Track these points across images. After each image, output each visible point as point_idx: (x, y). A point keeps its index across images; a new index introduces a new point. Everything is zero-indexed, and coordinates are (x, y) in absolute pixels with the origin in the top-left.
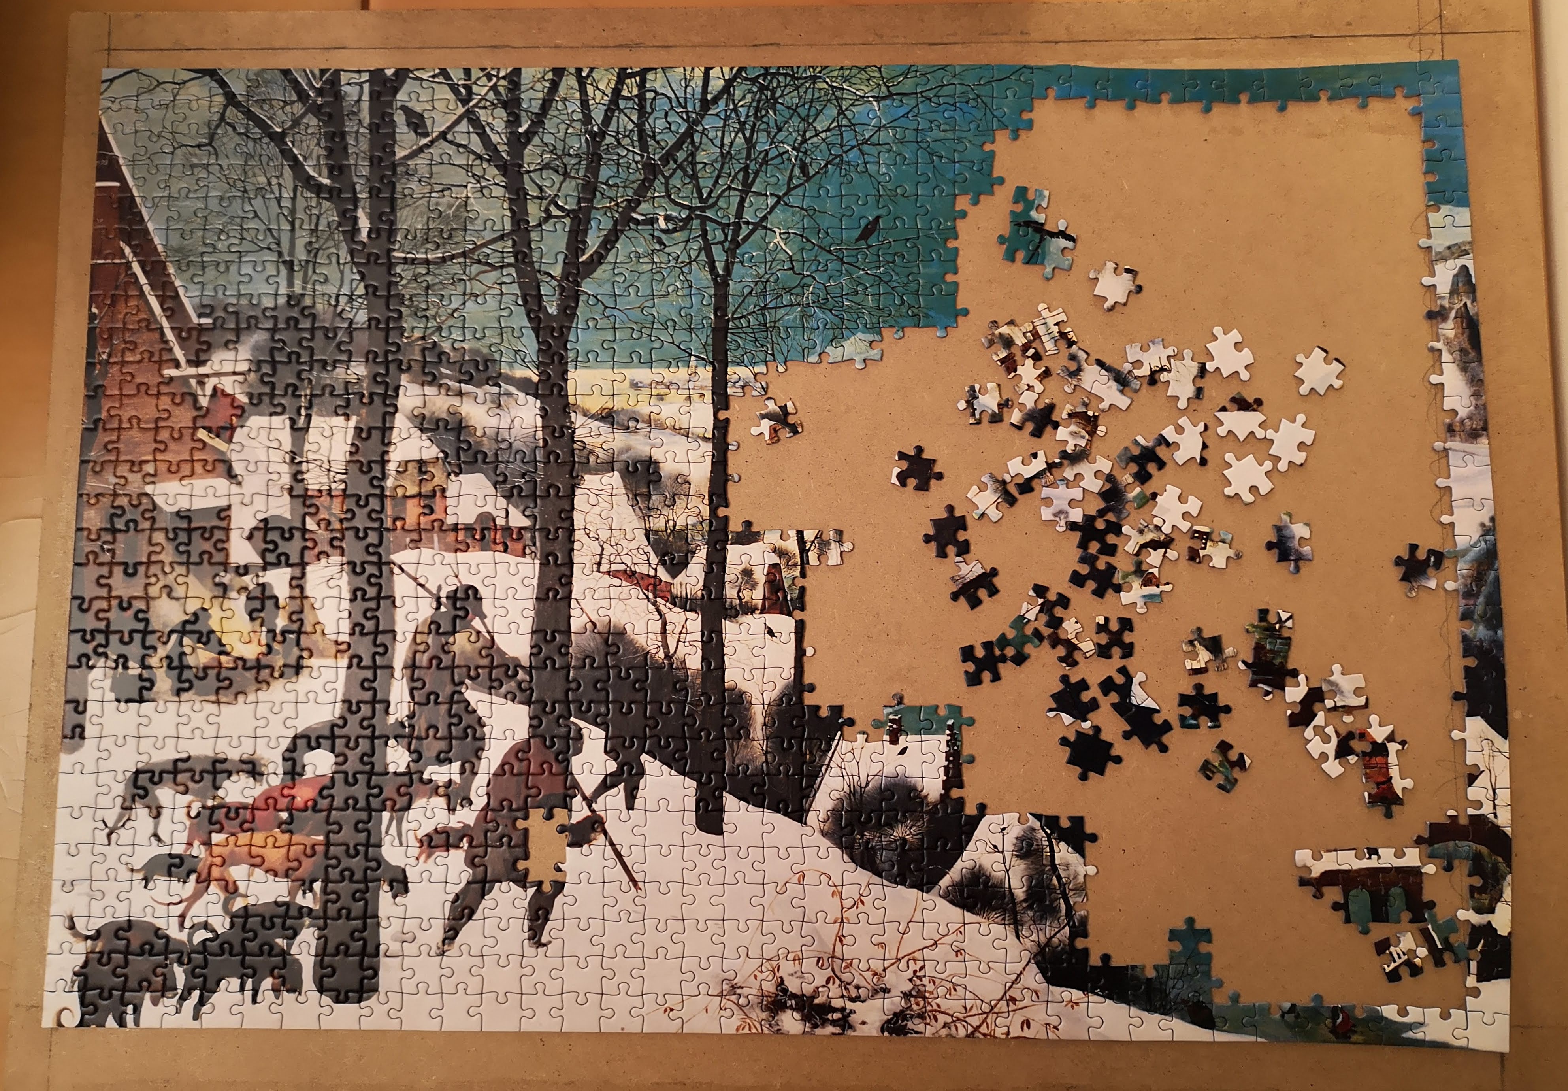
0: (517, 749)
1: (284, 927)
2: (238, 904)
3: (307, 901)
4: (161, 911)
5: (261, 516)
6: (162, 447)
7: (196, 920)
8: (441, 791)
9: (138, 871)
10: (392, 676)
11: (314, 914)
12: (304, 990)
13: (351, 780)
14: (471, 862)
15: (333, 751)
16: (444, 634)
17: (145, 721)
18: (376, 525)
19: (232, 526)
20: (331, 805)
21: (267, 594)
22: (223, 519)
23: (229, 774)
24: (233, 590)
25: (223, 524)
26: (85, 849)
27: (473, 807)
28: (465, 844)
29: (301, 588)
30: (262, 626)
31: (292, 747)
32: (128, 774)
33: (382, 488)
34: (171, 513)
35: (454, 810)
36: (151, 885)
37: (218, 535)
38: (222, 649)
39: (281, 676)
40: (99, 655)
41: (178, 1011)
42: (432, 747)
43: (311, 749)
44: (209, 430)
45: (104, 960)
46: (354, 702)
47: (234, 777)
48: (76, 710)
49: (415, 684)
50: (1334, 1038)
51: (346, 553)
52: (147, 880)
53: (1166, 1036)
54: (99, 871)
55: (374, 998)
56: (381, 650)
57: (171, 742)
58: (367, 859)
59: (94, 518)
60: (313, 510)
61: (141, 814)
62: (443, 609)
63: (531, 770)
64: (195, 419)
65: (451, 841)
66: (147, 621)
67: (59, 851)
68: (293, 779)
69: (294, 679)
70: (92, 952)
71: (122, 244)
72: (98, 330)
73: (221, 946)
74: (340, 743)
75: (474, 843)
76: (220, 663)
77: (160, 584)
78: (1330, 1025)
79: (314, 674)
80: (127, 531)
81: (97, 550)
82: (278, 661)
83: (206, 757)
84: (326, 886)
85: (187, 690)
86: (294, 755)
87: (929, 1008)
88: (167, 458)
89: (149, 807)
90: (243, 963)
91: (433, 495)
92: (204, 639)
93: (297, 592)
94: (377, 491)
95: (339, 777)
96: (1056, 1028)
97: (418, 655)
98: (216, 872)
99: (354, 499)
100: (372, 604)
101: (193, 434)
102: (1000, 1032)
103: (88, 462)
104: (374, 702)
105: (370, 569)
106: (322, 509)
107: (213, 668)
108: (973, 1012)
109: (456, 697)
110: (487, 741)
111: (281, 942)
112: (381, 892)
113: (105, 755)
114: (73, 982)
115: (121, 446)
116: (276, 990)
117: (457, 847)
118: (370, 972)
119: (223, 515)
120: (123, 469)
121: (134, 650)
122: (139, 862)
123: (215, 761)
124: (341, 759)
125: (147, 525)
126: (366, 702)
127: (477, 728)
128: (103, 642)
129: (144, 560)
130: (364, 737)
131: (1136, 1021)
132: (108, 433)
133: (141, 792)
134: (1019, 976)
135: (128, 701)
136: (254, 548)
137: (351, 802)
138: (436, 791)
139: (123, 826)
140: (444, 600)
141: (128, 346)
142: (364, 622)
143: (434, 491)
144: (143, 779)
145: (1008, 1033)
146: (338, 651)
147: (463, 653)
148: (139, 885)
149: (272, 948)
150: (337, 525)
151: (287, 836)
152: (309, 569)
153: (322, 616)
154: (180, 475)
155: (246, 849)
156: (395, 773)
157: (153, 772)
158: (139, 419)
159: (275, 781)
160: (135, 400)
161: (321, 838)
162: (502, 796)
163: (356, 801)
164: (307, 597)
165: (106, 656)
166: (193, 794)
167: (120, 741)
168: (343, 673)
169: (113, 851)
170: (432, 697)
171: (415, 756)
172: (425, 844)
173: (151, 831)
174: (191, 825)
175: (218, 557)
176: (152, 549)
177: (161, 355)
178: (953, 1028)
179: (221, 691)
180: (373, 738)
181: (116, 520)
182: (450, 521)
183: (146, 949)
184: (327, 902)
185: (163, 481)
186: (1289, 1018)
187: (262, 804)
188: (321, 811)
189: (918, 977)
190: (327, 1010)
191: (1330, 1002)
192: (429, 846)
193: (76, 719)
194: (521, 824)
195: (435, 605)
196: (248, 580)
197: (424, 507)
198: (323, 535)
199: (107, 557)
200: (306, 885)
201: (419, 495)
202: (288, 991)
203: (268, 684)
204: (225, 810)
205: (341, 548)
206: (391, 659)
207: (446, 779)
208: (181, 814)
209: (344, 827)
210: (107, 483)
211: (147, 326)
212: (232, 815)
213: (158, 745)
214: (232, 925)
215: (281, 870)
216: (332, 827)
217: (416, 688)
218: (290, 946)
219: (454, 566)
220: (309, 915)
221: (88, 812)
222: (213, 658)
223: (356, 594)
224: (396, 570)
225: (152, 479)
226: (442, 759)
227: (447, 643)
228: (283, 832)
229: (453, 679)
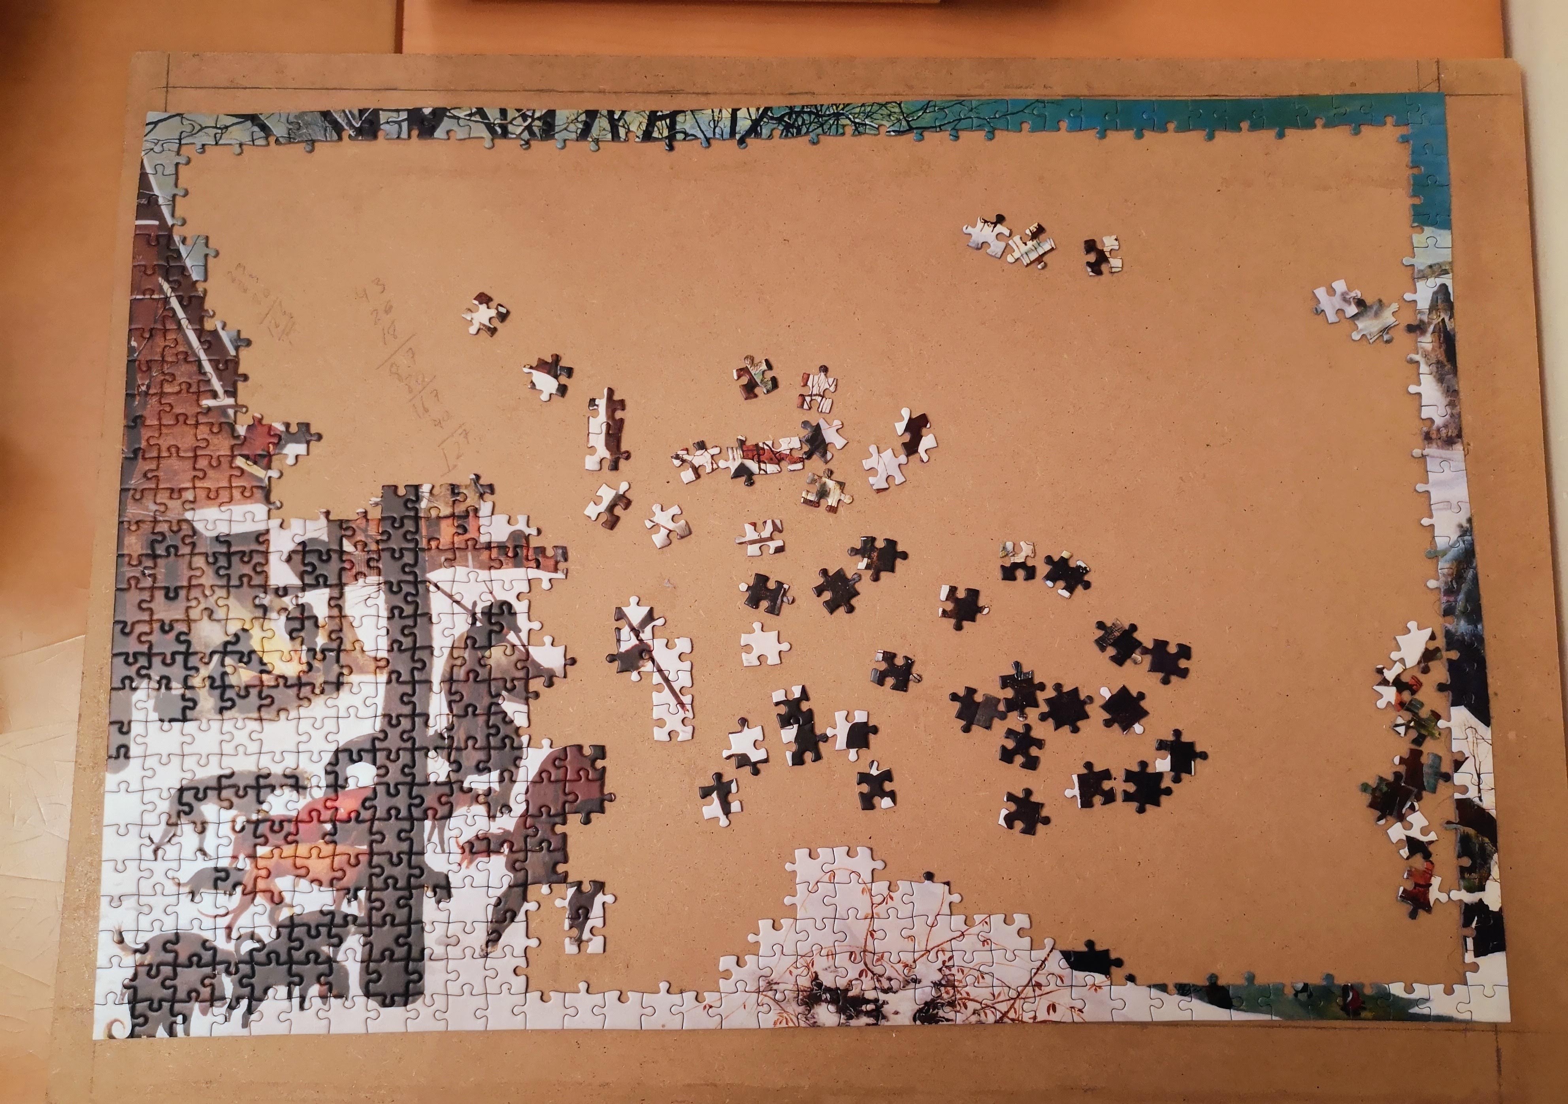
0: (553, 757)
1: (330, 936)
2: (284, 914)
3: (353, 909)
4: (208, 923)
5: (299, 539)
6: (201, 474)
7: (243, 931)
8: (481, 799)
9: (185, 885)
10: (431, 689)
11: (358, 921)
12: (350, 995)
13: (392, 790)
14: (512, 866)
15: (374, 763)
16: (480, 648)
17: (188, 739)
18: (411, 545)
19: (271, 549)
20: (374, 816)
21: (306, 614)
22: (263, 543)
23: (273, 788)
24: (272, 610)
25: (262, 548)
26: (132, 866)
27: (512, 814)
28: (506, 849)
29: (340, 608)
30: (302, 643)
31: (334, 761)
32: (173, 792)
33: (416, 510)
34: (211, 538)
35: (494, 817)
36: (197, 899)
37: (257, 559)
38: (264, 668)
39: (322, 692)
40: (143, 677)
41: (226, 1020)
42: (471, 757)
43: (353, 761)
44: (247, 457)
45: (153, 972)
46: (394, 715)
47: (278, 792)
48: (121, 731)
49: (453, 697)
50: (1346, 1016)
51: (382, 573)
52: (193, 893)
53: (1185, 1016)
54: (146, 887)
55: (420, 1001)
56: (419, 665)
57: (214, 760)
58: (410, 866)
59: (135, 545)
60: (349, 533)
61: (187, 830)
62: (478, 624)
63: (568, 778)
64: (232, 448)
65: (492, 846)
66: (188, 643)
67: (107, 869)
68: (336, 791)
69: (335, 696)
70: (142, 965)
71: (160, 279)
72: (137, 363)
73: (268, 955)
74: (381, 757)
75: (514, 849)
76: (261, 681)
77: (202, 606)
78: (1341, 1003)
79: (354, 690)
80: (169, 555)
81: (138, 575)
82: (318, 679)
83: (250, 772)
84: (370, 894)
85: (230, 708)
86: (337, 768)
87: (958, 996)
88: (205, 485)
89: (194, 823)
90: (290, 973)
91: (466, 515)
92: (245, 659)
93: (335, 612)
94: (412, 514)
95: (381, 790)
96: (1081, 1011)
97: (455, 669)
98: (261, 884)
99: (389, 522)
100: (410, 622)
101: (231, 462)
102: (1027, 1017)
103: (129, 490)
104: (413, 715)
105: (406, 588)
106: (358, 532)
107: (254, 686)
108: (1000, 999)
109: (493, 709)
110: (525, 750)
111: (327, 950)
112: (425, 897)
113: (149, 773)
114: (123, 994)
115: (161, 474)
116: (323, 997)
117: (498, 852)
118: (415, 977)
119: (261, 540)
120: (162, 497)
121: (177, 671)
122: (185, 876)
123: (258, 777)
124: (382, 771)
125: (186, 550)
126: (406, 716)
127: (514, 737)
128: (146, 664)
129: (185, 584)
130: (405, 749)
131: (1157, 1003)
132: (148, 461)
133: (186, 809)
134: (1043, 962)
135: (171, 721)
136: (293, 569)
137: (393, 812)
138: (476, 799)
139: (169, 841)
140: (479, 615)
141: (167, 377)
142: (402, 639)
143: (467, 511)
144: (188, 797)
145: (1035, 1018)
146: (378, 667)
147: (499, 665)
148: (185, 899)
149: (318, 955)
150: (373, 547)
151: (331, 847)
152: (347, 589)
153: (360, 634)
154: (220, 501)
155: (290, 861)
156: (436, 783)
157: (197, 789)
158: (178, 449)
159: (319, 794)
160: (176, 430)
161: (365, 847)
162: (540, 802)
163: (398, 811)
164: (345, 616)
165: (149, 677)
166: (237, 809)
167: (164, 760)
168: (382, 688)
169: (159, 867)
170: (470, 710)
171: (454, 766)
172: (467, 850)
173: (196, 845)
174: (236, 839)
175: (257, 580)
176: (192, 573)
177: (199, 387)
178: (982, 1014)
179: (263, 709)
180: (413, 750)
181: (157, 546)
182: (484, 539)
183: (195, 960)
184: (371, 909)
185: (202, 507)
186: (1303, 997)
187: (304, 816)
188: (364, 821)
189: (947, 967)
190: (373, 1014)
191: (1341, 980)
192: (471, 851)
193: (120, 739)
194: (559, 829)
195: (470, 621)
196: (288, 601)
197: (457, 527)
198: (359, 556)
199: (147, 582)
200: (351, 893)
201: (453, 516)
202: (336, 997)
203: (309, 700)
204: (268, 824)
205: (378, 568)
206: (430, 674)
207: (485, 787)
208: (226, 829)
209: (387, 836)
210: (147, 509)
211: (185, 359)
212: (276, 827)
213: (202, 762)
214: (279, 935)
215: (326, 879)
216: (375, 837)
217: (455, 701)
218: (336, 953)
219: (489, 584)
220: (354, 922)
221: (134, 830)
222: (255, 677)
223: (394, 612)
224: (432, 588)
225: (192, 506)
226: (481, 769)
227: (483, 657)
228: (327, 843)
229: (490, 692)
